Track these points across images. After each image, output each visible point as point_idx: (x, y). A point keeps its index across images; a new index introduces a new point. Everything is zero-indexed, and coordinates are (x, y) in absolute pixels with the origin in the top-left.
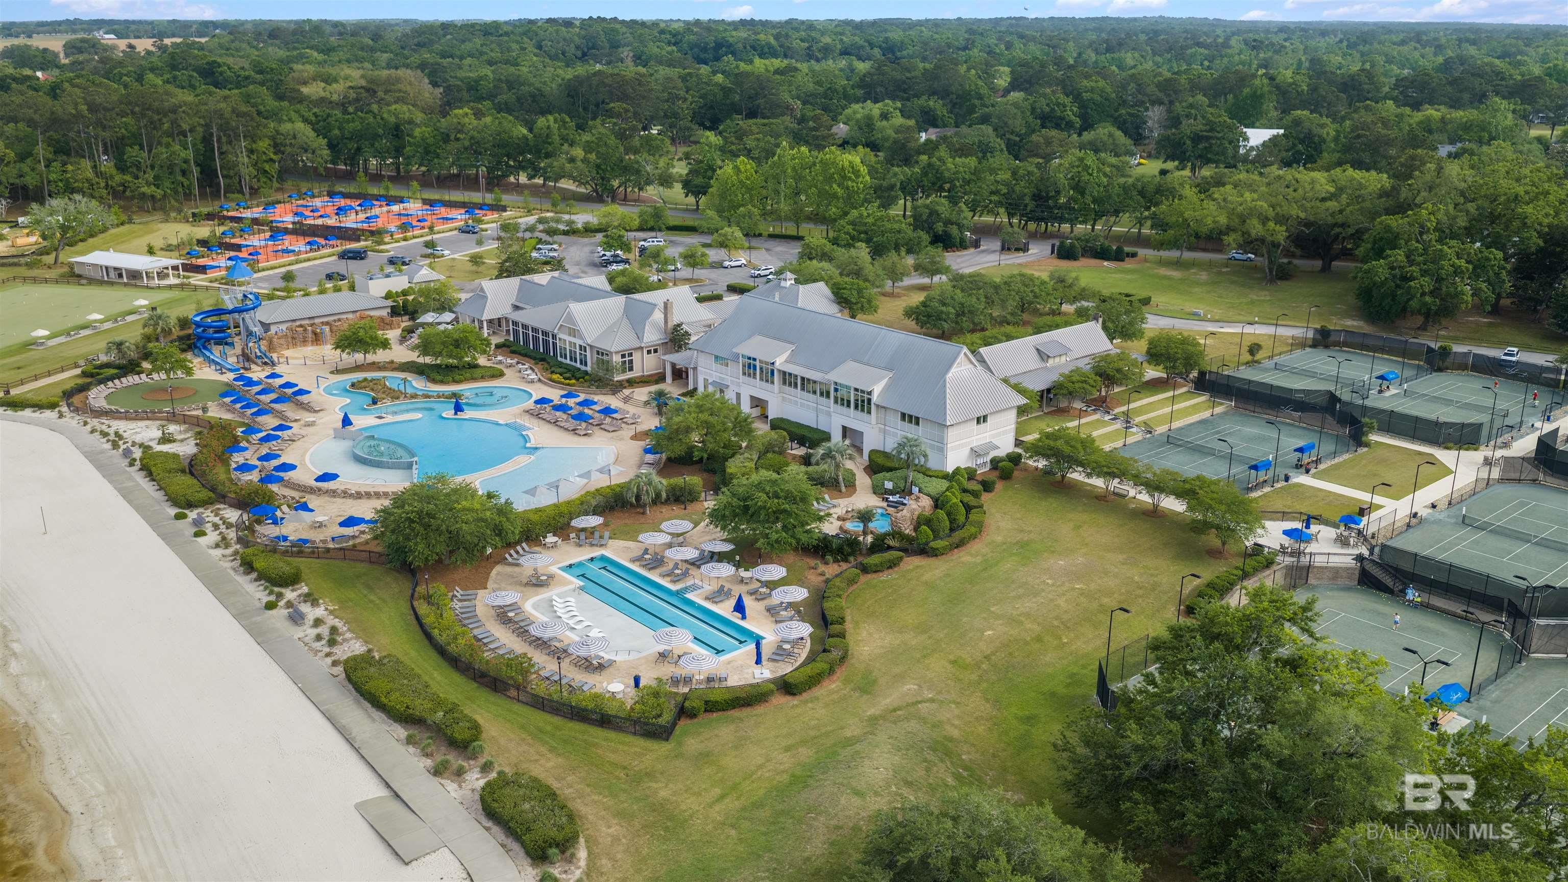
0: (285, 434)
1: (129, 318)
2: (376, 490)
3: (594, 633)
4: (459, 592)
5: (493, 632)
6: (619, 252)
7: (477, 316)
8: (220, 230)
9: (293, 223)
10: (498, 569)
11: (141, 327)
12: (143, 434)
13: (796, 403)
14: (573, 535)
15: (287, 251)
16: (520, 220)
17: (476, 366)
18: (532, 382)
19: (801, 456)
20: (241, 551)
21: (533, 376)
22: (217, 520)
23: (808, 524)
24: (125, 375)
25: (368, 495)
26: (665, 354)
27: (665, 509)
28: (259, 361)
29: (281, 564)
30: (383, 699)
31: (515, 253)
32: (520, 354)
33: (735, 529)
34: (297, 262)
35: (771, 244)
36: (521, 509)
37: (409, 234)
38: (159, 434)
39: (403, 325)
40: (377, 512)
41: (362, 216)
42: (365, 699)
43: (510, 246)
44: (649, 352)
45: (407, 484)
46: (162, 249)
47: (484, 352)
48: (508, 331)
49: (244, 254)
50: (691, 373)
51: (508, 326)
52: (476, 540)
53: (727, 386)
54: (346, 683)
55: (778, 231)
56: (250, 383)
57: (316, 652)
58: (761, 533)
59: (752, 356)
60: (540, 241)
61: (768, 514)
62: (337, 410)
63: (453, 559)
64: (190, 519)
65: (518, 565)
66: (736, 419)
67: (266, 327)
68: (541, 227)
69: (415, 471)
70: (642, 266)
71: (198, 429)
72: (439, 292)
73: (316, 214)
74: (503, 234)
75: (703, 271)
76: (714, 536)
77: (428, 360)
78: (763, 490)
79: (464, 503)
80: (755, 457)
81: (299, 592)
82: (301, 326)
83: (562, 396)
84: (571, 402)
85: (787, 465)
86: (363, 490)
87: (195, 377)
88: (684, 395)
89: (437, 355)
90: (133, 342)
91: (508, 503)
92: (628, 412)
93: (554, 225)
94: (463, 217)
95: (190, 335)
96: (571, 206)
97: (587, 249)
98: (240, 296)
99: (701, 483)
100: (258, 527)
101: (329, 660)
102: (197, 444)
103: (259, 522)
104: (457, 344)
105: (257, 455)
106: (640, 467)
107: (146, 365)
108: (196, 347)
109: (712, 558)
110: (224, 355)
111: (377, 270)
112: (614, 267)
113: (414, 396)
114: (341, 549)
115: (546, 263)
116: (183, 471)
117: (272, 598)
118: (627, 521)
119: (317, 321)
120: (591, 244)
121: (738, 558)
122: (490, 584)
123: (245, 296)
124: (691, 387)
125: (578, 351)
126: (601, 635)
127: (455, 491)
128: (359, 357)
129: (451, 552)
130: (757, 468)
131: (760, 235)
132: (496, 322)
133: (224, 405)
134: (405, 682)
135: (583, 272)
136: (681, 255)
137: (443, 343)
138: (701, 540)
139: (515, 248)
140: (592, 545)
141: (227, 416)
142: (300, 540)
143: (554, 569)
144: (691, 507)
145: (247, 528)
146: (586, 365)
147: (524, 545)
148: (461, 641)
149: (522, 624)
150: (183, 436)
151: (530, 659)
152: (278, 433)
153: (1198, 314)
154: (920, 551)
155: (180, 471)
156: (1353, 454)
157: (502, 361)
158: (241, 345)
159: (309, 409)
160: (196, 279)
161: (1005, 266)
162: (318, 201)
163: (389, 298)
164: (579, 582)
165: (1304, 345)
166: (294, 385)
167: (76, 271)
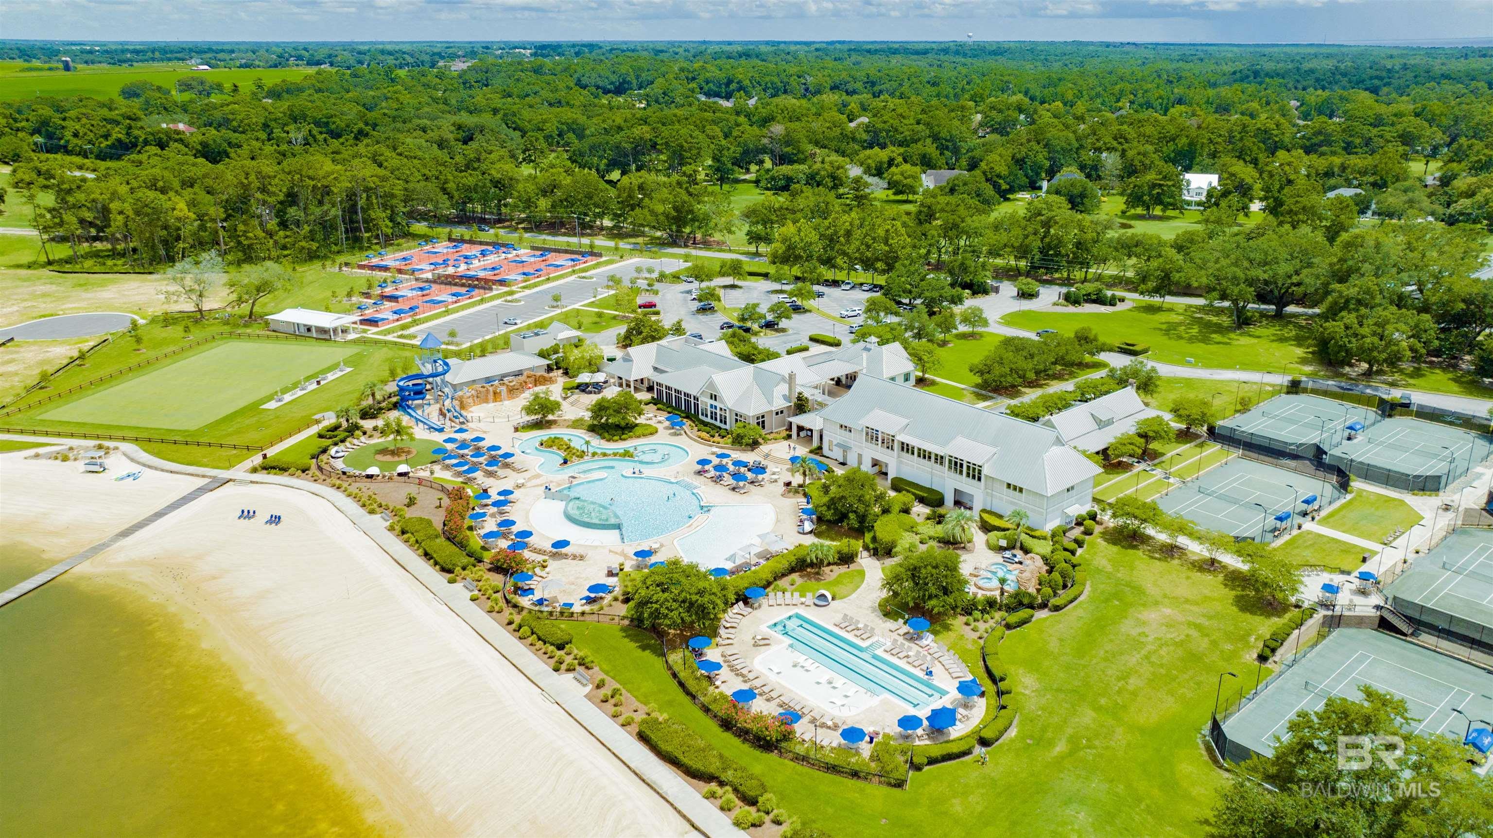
13: (913, 467)
17: (636, 425)
26: (790, 416)
28: (457, 421)
29: (555, 630)
30: (683, 759)
32: (667, 411)
34: (449, 313)
39: (561, 380)
44: (777, 414)
47: (641, 413)
48: (651, 389)
50: (815, 434)
51: (651, 384)
53: (851, 448)
59: (875, 427)
65: (735, 628)
81: (574, 654)
83: (717, 457)
94: (569, 264)
105: (495, 521)
108: (401, 407)
110: (426, 414)
113: (594, 455)
116: (440, 537)
123: (435, 361)
124: (815, 444)
125: (718, 412)
137: (612, 408)
143: (765, 629)
146: (725, 423)
152: (502, 498)
153: (1189, 362)
154: (1044, 606)
155: (437, 537)
156: (1343, 501)
157: (652, 417)
158: (438, 406)
159: (514, 469)
160: (372, 332)
161: (1024, 312)
162: (443, 247)
163: (542, 355)
164: (788, 641)
165: (1280, 392)
166: (499, 448)
167: (272, 326)
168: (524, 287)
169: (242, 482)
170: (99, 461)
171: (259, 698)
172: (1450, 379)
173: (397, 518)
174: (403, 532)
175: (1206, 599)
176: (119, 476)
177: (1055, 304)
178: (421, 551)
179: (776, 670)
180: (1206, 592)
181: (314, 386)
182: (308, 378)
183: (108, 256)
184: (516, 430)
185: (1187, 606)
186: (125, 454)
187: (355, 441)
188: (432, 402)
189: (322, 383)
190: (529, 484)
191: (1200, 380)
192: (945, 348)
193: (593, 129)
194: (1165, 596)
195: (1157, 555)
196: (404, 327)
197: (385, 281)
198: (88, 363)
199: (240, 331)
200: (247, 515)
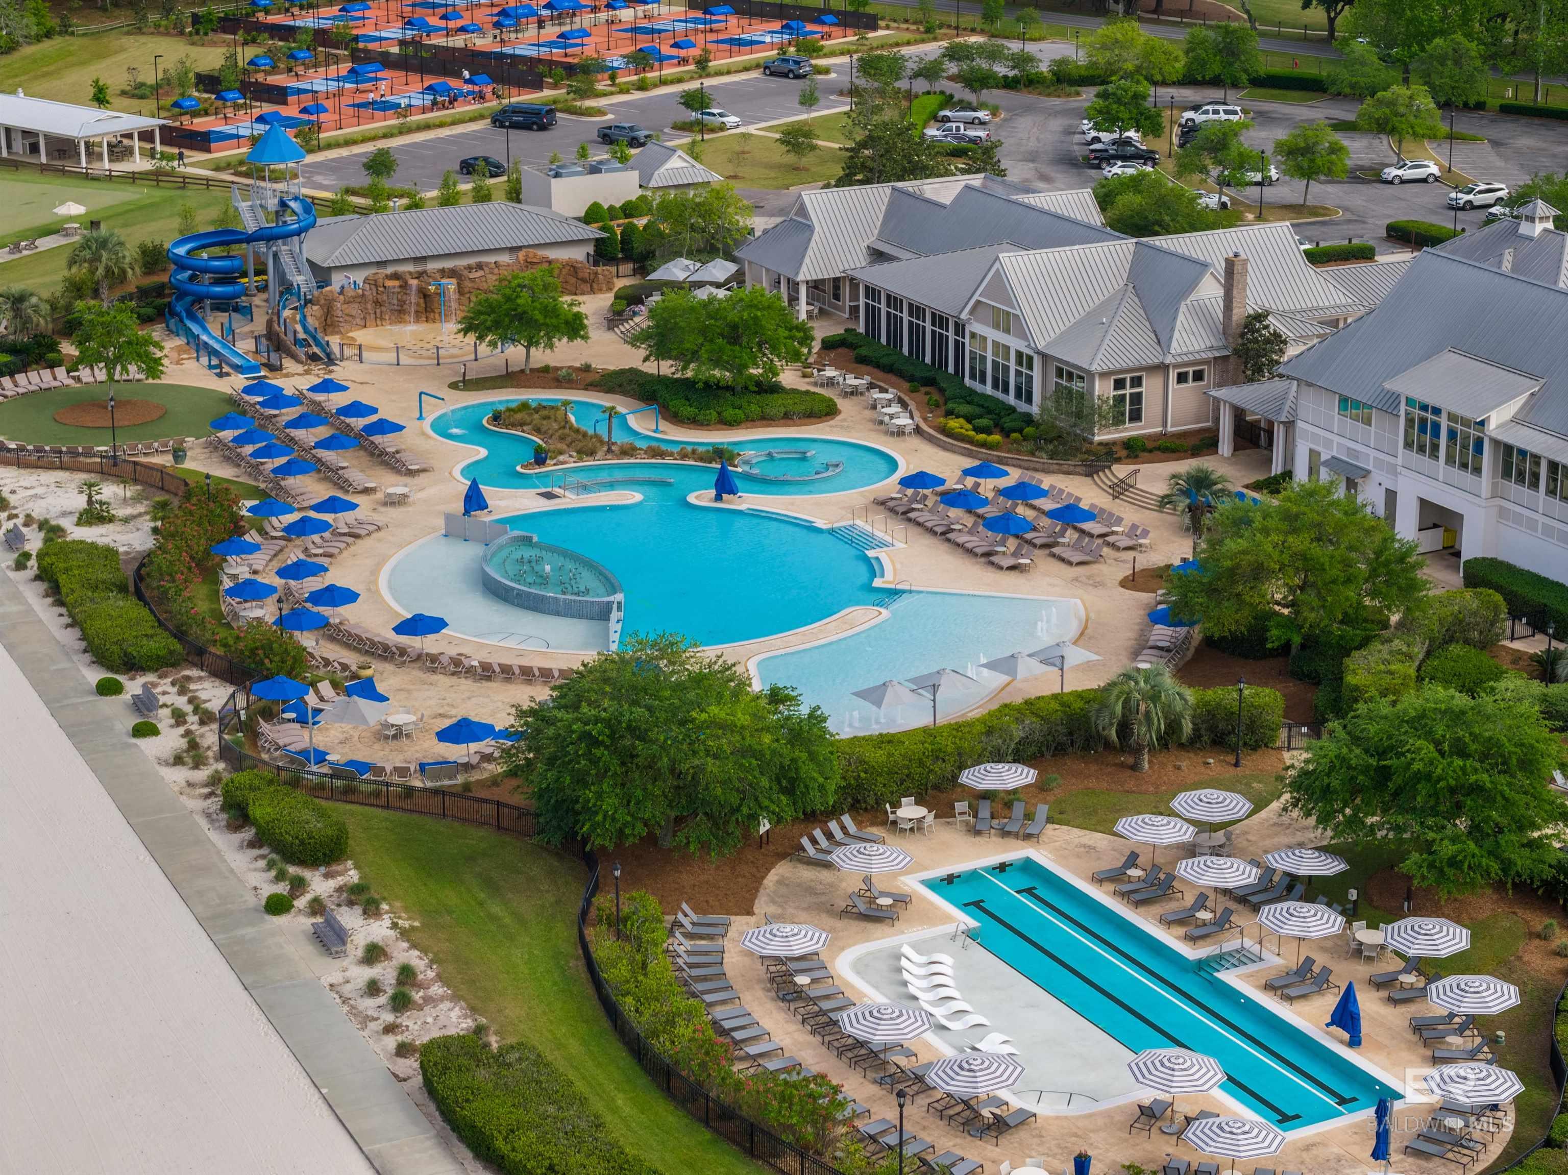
0: (341, 520)
1: (46, 243)
2: (525, 662)
3: (992, 1044)
4: (688, 917)
5: (756, 1016)
6: (1131, 134)
7: (786, 272)
8: (247, 53)
9: (402, 43)
10: (781, 871)
11: (63, 263)
12: (50, 500)
13: (1532, 525)
14: (961, 806)
15: (385, 107)
16: (905, 51)
17: (776, 389)
18: (900, 432)
19: (1534, 658)
20: (226, 776)
21: (904, 420)
22: (181, 702)
23: (1535, 826)
24: (24, 368)
25: (507, 674)
26: (1220, 385)
27: (1187, 762)
28: (301, 352)
29: (306, 815)
30: (500, 1143)
31: (885, 125)
32: (878, 366)
33: (1354, 822)
34: (403, 131)
35: (1506, 130)
36: (846, 733)
37: (651, 75)
38: (81, 502)
39: (620, 283)
40: (522, 714)
41: (551, 31)
42: (462, 1138)
43: (878, 109)
44: (1182, 378)
45: (591, 656)
46: (124, 93)
47: (796, 356)
48: (855, 310)
49: (291, 111)
50: (1279, 434)
51: (855, 297)
52: (735, 800)
53: (1366, 473)
54: (423, 1097)
55: (1525, 98)
56: (277, 399)
57: (366, 1020)
58: (1416, 839)
59: (1432, 401)
60: (948, 101)
61: (1435, 795)
62: (457, 473)
63: (681, 837)
64: (126, 697)
65: (828, 865)
66: (1378, 554)
67: (322, 275)
68: (952, 68)
69: (615, 627)
70: (1184, 168)
71: (160, 497)
72: (704, 210)
73: (452, 24)
74: (862, 82)
75: (1330, 188)
76: (1299, 837)
77: (666, 368)
78: (1429, 734)
79: (714, 710)
80: (1419, 651)
81: (340, 880)
82: (396, 276)
83: (967, 472)
84: (987, 487)
85: (1498, 675)
86: (495, 660)
87: (165, 380)
88: (1257, 486)
89: (685, 357)
90: (46, 295)
91: (816, 718)
92: (1119, 520)
93: (984, 64)
94: (777, 38)
95: (162, 286)
96: (1027, 21)
97: (1057, 124)
98: (273, 204)
99: (1281, 703)
100: (265, 727)
101: (391, 1042)
102: (155, 530)
103: (269, 715)
104: (734, 334)
105: (276, 565)
106: (1135, 654)
107: (68, 349)
108: (173, 314)
109: (1290, 888)
110: (229, 335)
111: (573, 157)
112: (1117, 169)
113: (628, 451)
114: (436, 792)
115: (957, 153)
116: (122, 588)
117: (282, 888)
118: (1092, 783)
119: (432, 266)
120: (1066, 113)
121: (1353, 894)
122: (762, 906)
123: (283, 204)
124: (1277, 468)
125: (1013, 366)
126: (1007, 1049)
127: (698, 680)
128: (515, 353)
129: (679, 820)
130: (1420, 679)
131: (1480, 106)
132: (829, 288)
133: (217, 447)
134: (551, 1109)
135: (1044, 178)
136: (1280, 147)
137: (704, 331)
138: (1268, 843)
139: (889, 114)
140: (1005, 834)
141: (223, 472)
142: (351, 763)
143: (911, 884)
144: (1252, 762)
145: (242, 727)
146: (1029, 400)
147: (846, 819)
148: (684, 1031)
149: (826, 1005)
150: (128, 511)
151: (836, 1090)
174: (41, 577)
187: (23, 378)
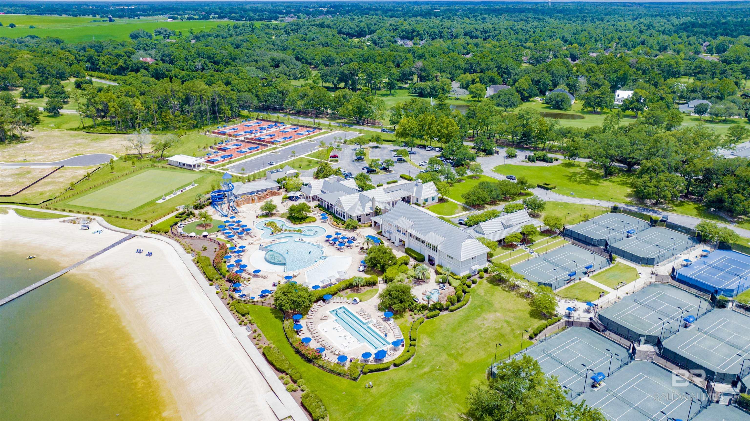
13: (414, 243)
15: (241, 152)
17: (307, 217)
27: (365, 288)
28: (234, 212)
29: (243, 308)
30: (274, 363)
34: (246, 158)
39: (283, 193)
44: (367, 215)
47: (310, 212)
48: (319, 200)
53: (392, 233)
54: (263, 356)
62: (260, 237)
64: (214, 286)
67: (236, 196)
82: (248, 197)
83: (336, 234)
84: (338, 237)
88: (378, 233)
108: (212, 204)
113: (286, 230)
117: (241, 321)
124: (380, 230)
125: (342, 213)
140: (341, 302)
144: (374, 287)
146: (345, 219)
152: (241, 249)
153: (572, 194)
154: (447, 309)
155: (210, 265)
156: (608, 267)
157: (316, 214)
158: (228, 204)
159: (250, 236)
160: (210, 167)
161: (506, 165)
162: (253, 123)
163: (278, 182)
164: (335, 318)
165: (607, 211)
166: (246, 226)
167: (169, 162)
168: (282, 145)
169: (141, 236)
170: (86, 225)
171: (128, 328)
172: (695, 208)
173: (197, 256)
174: (198, 262)
175: (519, 310)
176: (94, 231)
177: (522, 161)
178: (202, 271)
179: (325, 330)
180: (520, 307)
181: (180, 193)
182: (178, 189)
183: (109, 125)
184: (257, 217)
185: (508, 313)
186: (97, 222)
187: (190, 220)
188: (226, 202)
189: (183, 191)
190: (255, 243)
191: (573, 204)
192: (460, 184)
193: (338, 60)
194: (501, 308)
195: (507, 289)
196: (223, 165)
197: (222, 141)
198: (91, 178)
199: (156, 164)
200: (139, 251)
